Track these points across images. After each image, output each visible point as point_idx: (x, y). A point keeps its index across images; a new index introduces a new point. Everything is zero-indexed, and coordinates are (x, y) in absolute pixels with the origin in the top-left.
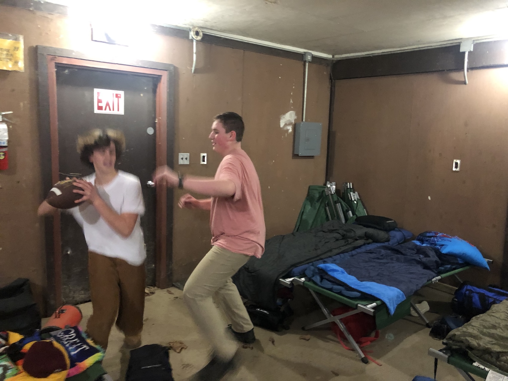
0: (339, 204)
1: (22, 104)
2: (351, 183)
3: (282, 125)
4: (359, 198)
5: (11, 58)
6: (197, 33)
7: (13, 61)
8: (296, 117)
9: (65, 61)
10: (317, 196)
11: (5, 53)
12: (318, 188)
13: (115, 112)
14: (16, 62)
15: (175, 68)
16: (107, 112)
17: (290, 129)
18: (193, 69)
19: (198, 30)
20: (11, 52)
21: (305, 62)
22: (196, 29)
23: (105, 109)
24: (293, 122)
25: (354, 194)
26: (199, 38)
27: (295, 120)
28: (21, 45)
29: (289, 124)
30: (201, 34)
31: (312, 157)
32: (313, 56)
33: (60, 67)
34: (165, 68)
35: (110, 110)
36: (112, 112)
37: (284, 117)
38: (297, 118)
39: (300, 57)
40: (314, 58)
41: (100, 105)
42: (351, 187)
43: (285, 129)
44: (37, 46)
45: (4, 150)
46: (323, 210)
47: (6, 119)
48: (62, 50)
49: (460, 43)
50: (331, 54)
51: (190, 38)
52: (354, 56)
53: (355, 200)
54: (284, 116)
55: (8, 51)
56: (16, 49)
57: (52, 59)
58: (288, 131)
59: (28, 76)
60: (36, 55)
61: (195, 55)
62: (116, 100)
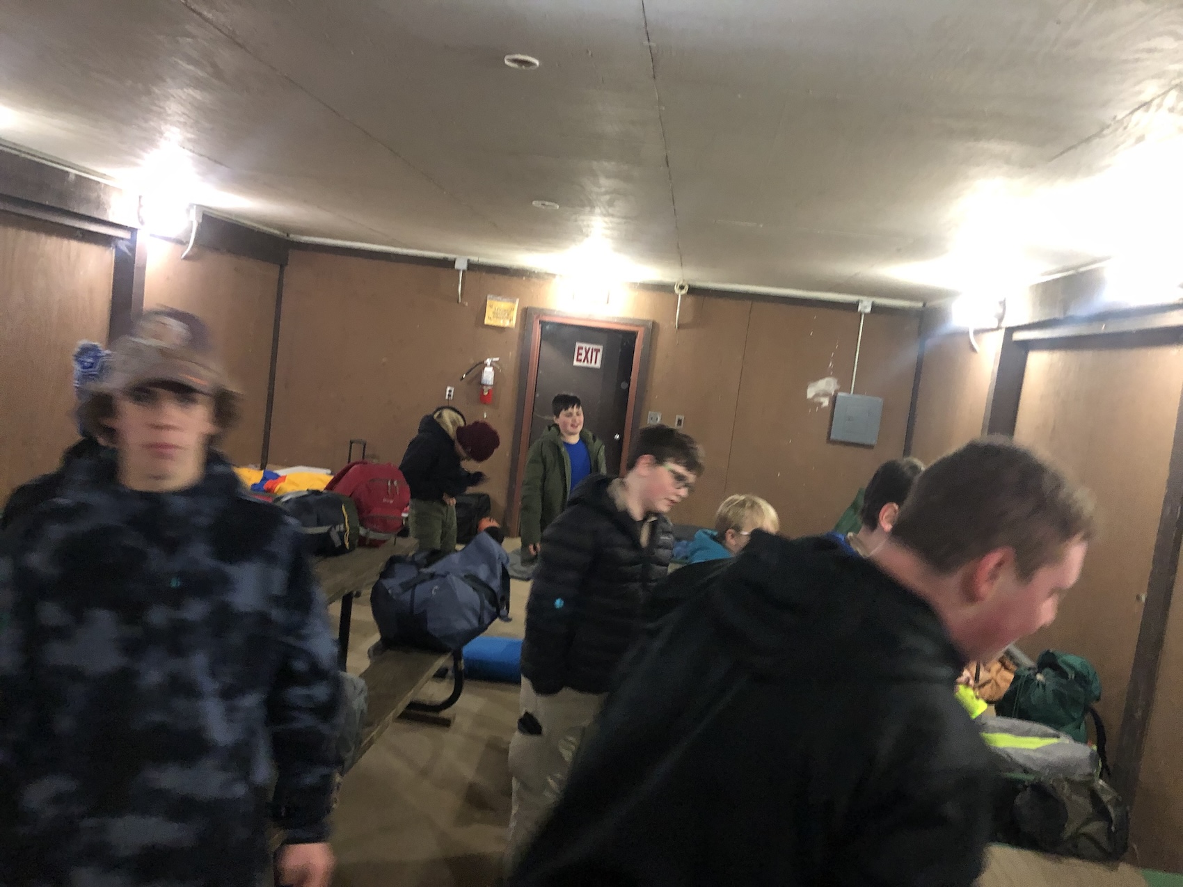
1: (510, 353)
3: (811, 393)
5: (508, 316)
6: (681, 287)
7: (509, 319)
8: (837, 387)
9: (547, 319)
11: (505, 313)
13: (593, 365)
14: (511, 321)
15: (654, 324)
16: (585, 364)
17: (826, 402)
18: (676, 324)
19: (682, 284)
23: (584, 361)
24: (832, 392)
26: (684, 292)
27: (836, 391)
28: (516, 306)
29: (825, 395)
30: (687, 288)
32: (876, 304)
33: (543, 323)
34: (643, 323)
35: (588, 361)
36: (589, 365)
38: (840, 388)
39: (853, 307)
40: (877, 307)
41: (580, 357)
43: (816, 400)
44: (528, 307)
45: (490, 388)
47: (494, 364)
48: (546, 310)
50: (921, 302)
51: (675, 292)
54: (814, 383)
55: (508, 311)
56: (512, 309)
57: (537, 318)
58: (821, 404)
59: (517, 331)
60: (526, 315)
61: (678, 310)
62: (594, 354)
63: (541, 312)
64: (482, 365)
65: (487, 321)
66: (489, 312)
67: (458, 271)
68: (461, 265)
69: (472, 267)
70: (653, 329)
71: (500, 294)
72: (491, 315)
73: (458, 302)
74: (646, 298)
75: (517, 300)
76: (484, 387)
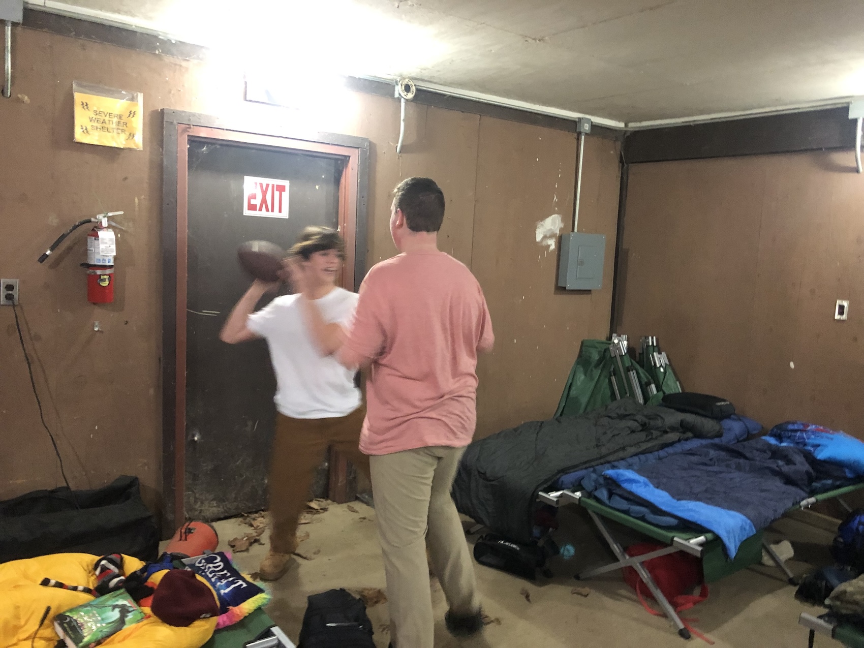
0: (634, 371)
1: (136, 200)
2: (654, 338)
3: (539, 238)
4: (668, 363)
5: (125, 127)
6: (407, 88)
7: (128, 134)
8: (562, 225)
9: (203, 133)
10: (596, 357)
11: (115, 120)
12: (597, 345)
13: (276, 214)
14: (132, 136)
15: (372, 146)
16: (263, 214)
17: (552, 244)
18: (399, 145)
19: (409, 83)
20: (124, 119)
21: (579, 134)
22: (406, 81)
23: (260, 209)
24: (558, 232)
25: (659, 356)
26: (410, 96)
27: (561, 230)
28: (139, 108)
29: (551, 237)
30: (413, 89)
31: (588, 292)
32: (594, 124)
33: (196, 142)
34: (356, 143)
35: (267, 210)
36: (270, 215)
37: (542, 225)
38: (565, 226)
39: (572, 126)
40: (594, 127)
41: (253, 202)
42: (655, 344)
43: (544, 243)
44: (162, 110)
45: (108, 271)
46: (607, 380)
47: (114, 224)
48: (200, 116)
49: (848, 103)
50: (623, 121)
51: (397, 95)
52: (661, 125)
53: (661, 366)
54: (542, 223)
55: (120, 117)
56: (132, 114)
57: (185, 130)
58: (549, 246)
59: (147, 156)
60: (161, 125)
61: (402, 124)
62: (277, 194)
65: (79, 136)
66: (81, 118)
67: (5, 24)
68: (8, 11)
69: (32, 17)
71: (102, 84)
72: (88, 124)
73: (9, 94)
75: (140, 97)
76: (99, 272)
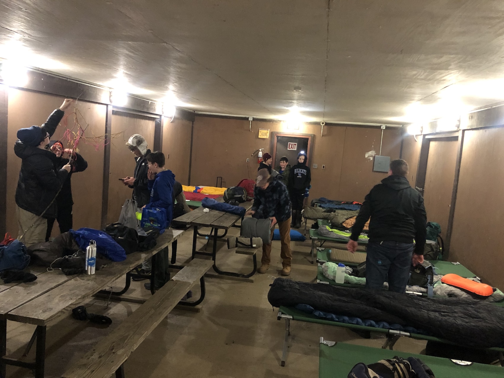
1: (267, 147)
3: (366, 156)
8: (375, 154)
9: (279, 135)
11: (265, 134)
13: (294, 149)
14: (267, 136)
15: (314, 135)
16: (291, 149)
18: (321, 135)
21: (381, 129)
22: (323, 122)
26: (324, 125)
29: (371, 156)
30: (325, 123)
33: (278, 137)
34: (310, 135)
36: (293, 149)
37: (368, 153)
39: (380, 127)
40: (387, 127)
41: (290, 147)
43: (368, 158)
44: (273, 132)
47: (262, 151)
48: (279, 132)
50: (401, 125)
51: (320, 125)
56: (267, 133)
57: (276, 135)
58: (370, 159)
59: (269, 139)
60: (272, 134)
61: (322, 131)
62: (294, 146)
63: (277, 133)
64: (258, 151)
65: (259, 137)
66: (260, 134)
67: (250, 121)
68: (251, 119)
69: (254, 119)
70: (314, 137)
71: (264, 128)
72: (261, 135)
73: (250, 131)
74: (311, 127)
75: (269, 130)
76: (259, 158)
